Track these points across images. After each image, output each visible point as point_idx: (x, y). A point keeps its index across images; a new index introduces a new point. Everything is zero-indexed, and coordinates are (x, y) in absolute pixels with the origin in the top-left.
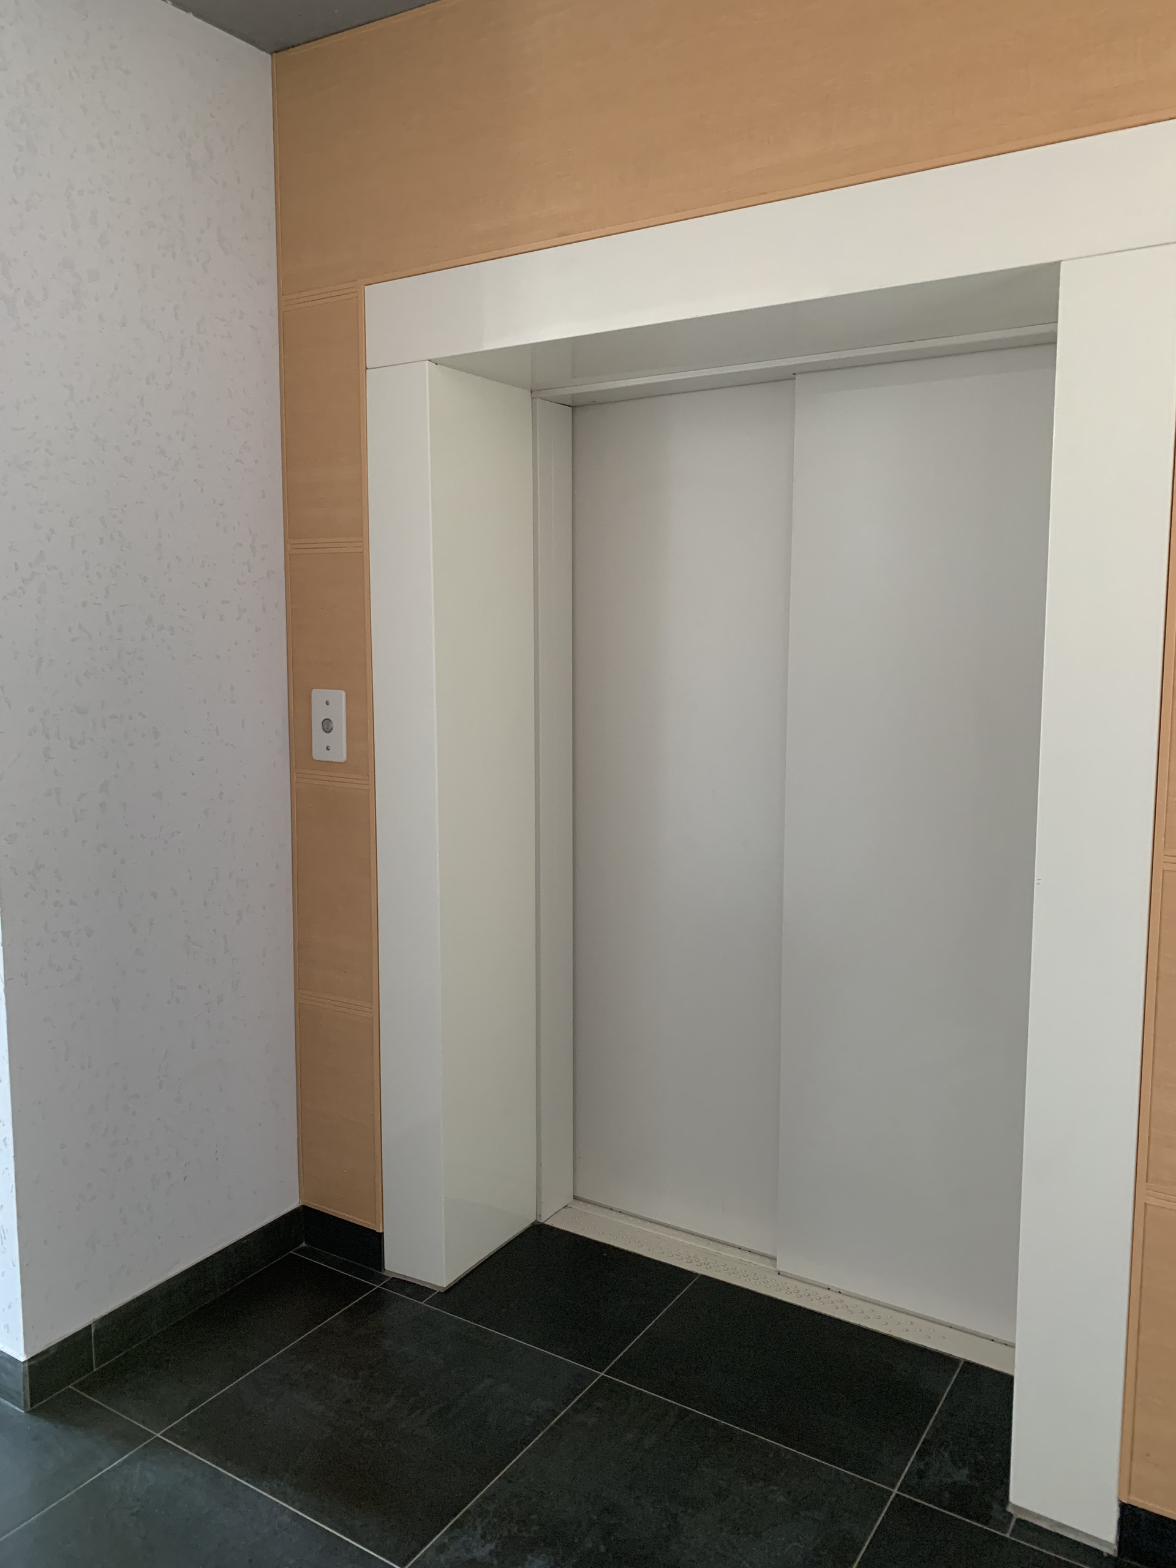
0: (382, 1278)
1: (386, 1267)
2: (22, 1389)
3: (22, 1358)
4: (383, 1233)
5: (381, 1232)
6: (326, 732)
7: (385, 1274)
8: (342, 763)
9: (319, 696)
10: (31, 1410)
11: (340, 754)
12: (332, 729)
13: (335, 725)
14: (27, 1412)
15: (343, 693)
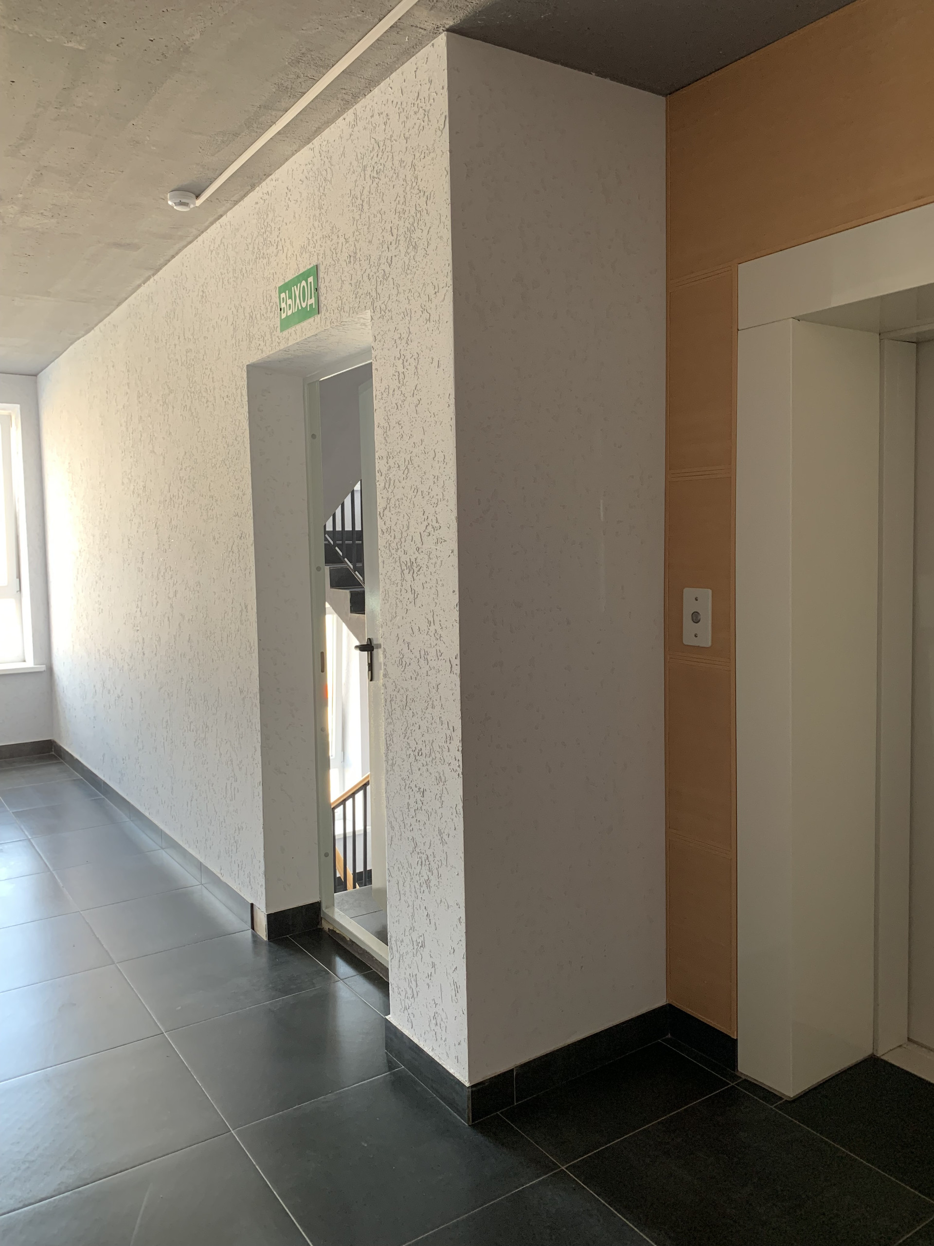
0: (735, 1077)
1: (739, 1069)
2: (467, 1107)
3: (467, 1084)
4: (737, 1039)
5: (735, 1038)
6: (696, 623)
7: (738, 1074)
8: (708, 648)
9: (689, 593)
10: (472, 1125)
11: (706, 640)
12: (699, 621)
13: (702, 617)
14: (469, 1126)
15: (710, 591)
